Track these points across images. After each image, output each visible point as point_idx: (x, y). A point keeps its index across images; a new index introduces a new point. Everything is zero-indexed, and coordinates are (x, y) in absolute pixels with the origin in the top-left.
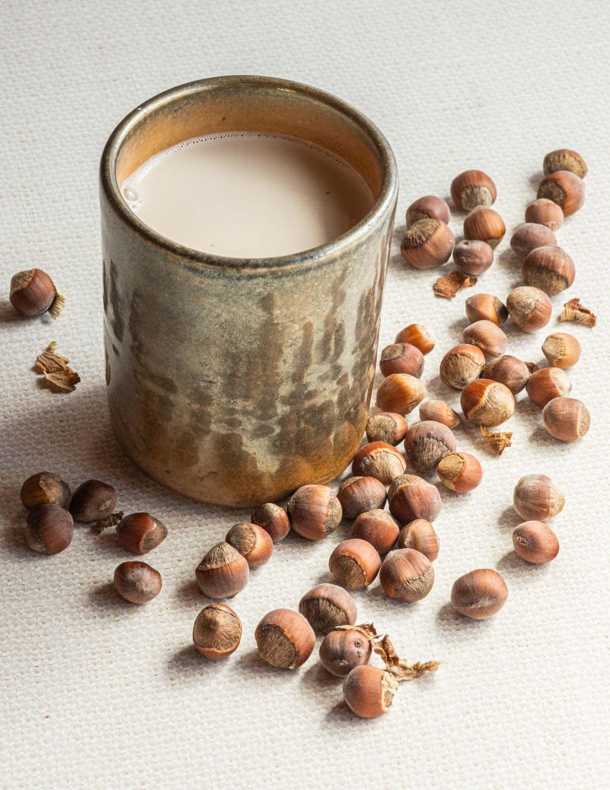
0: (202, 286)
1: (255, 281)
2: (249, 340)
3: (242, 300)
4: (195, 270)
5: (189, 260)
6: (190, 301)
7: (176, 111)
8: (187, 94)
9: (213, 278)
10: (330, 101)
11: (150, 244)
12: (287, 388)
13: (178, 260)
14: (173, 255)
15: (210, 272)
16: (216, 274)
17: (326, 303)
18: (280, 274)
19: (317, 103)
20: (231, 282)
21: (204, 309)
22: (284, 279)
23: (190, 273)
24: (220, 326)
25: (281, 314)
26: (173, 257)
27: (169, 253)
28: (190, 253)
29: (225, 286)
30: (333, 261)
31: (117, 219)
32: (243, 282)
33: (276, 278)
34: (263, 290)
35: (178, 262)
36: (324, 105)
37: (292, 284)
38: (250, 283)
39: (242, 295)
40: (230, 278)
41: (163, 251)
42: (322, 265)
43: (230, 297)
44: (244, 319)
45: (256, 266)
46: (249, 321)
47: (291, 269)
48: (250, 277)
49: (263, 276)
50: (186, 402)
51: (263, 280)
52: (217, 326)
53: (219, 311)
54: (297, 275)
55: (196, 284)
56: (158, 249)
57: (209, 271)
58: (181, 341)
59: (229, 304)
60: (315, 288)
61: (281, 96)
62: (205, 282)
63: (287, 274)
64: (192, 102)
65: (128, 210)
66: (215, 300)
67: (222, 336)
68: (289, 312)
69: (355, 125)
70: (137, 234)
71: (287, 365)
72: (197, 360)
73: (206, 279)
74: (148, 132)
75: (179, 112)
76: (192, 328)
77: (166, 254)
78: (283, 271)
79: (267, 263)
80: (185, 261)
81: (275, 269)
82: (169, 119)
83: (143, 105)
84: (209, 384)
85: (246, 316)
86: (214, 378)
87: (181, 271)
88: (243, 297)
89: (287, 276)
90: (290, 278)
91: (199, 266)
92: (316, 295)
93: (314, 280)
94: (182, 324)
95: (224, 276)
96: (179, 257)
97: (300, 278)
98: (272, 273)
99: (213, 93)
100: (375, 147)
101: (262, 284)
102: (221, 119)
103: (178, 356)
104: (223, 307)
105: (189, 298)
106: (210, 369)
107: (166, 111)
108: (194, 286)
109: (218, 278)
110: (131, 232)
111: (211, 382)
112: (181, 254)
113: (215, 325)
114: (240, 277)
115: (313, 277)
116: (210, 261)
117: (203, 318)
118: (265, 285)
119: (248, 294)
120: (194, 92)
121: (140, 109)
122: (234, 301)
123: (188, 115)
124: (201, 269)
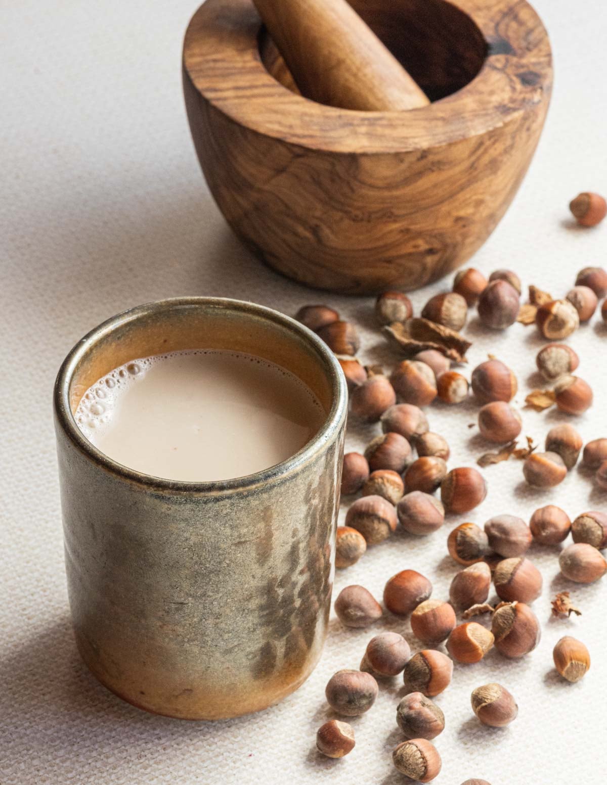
0: (169, 512)
1: (221, 503)
2: (218, 560)
3: (210, 522)
4: (162, 498)
5: (155, 489)
6: (157, 528)
7: (119, 338)
8: (128, 321)
9: (180, 504)
10: (269, 315)
11: (114, 475)
12: (257, 602)
13: (144, 489)
14: (138, 484)
15: (177, 498)
16: (183, 500)
17: (290, 517)
18: (245, 493)
19: (256, 318)
20: (198, 506)
21: (172, 534)
22: (250, 498)
23: (157, 501)
24: (189, 549)
25: (248, 532)
26: (138, 487)
27: (134, 483)
28: (154, 481)
29: (192, 510)
30: (295, 476)
31: (78, 453)
32: (210, 505)
33: (242, 498)
34: (230, 511)
35: (144, 491)
36: (263, 320)
37: (257, 502)
38: (217, 505)
39: (209, 517)
40: (197, 502)
41: (128, 482)
42: (285, 481)
43: (198, 521)
44: (212, 540)
45: (222, 488)
46: (218, 542)
47: (256, 488)
48: (217, 500)
49: (229, 497)
50: (158, 624)
51: (230, 501)
52: (187, 549)
53: (186, 535)
54: (262, 494)
55: (163, 510)
56: (123, 480)
57: (175, 497)
58: (150, 566)
59: (197, 528)
60: (279, 503)
61: (220, 314)
62: (172, 508)
63: (252, 494)
64: (134, 328)
65: (88, 444)
66: (183, 525)
67: (192, 558)
68: (256, 529)
69: (297, 337)
70: (100, 467)
71: (256, 580)
72: (168, 584)
73: (174, 506)
74: (94, 362)
75: (122, 339)
76: (161, 554)
77: (131, 484)
78: (248, 491)
79: (232, 485)
80: (152, 490)
81: (241, 489)
82: (114, 347)
83: (88, 336)
84: (180, 606)
85: (215, 537)
86: (185, 600)
87: (148, 500)
88: (210, 520)
89: (252, 495)
90: (255, 496)
91: (166, 493)
92: (281, 510)
93: (279, 496)
94: (151, 549)
95: (191, 501)
96: (145, 487)
97: (265, 496)
98: (238, 494)
99: (154, 318)
100: (319, 358)
101: (228, 505)
102: (162, 341)
103: (147, 581)
104: (191, 531)
105: (156, 525)
106: (180, 591)
107: (110, 339)
108: (162, 513)
109: (185, 504)
110: (93, 465)
111: (182, 603)
112: (146, 483)
113: (184, 548)
114: (207, 500)
115: (277, 493)
116: (177, 488)
117: (171, 543)
118: (232, 505)
119: (215, 516)
120: (135, 318)
121: (85, 340)
122: (202, 524)
123: (131, 340)
124: (168, 496)
